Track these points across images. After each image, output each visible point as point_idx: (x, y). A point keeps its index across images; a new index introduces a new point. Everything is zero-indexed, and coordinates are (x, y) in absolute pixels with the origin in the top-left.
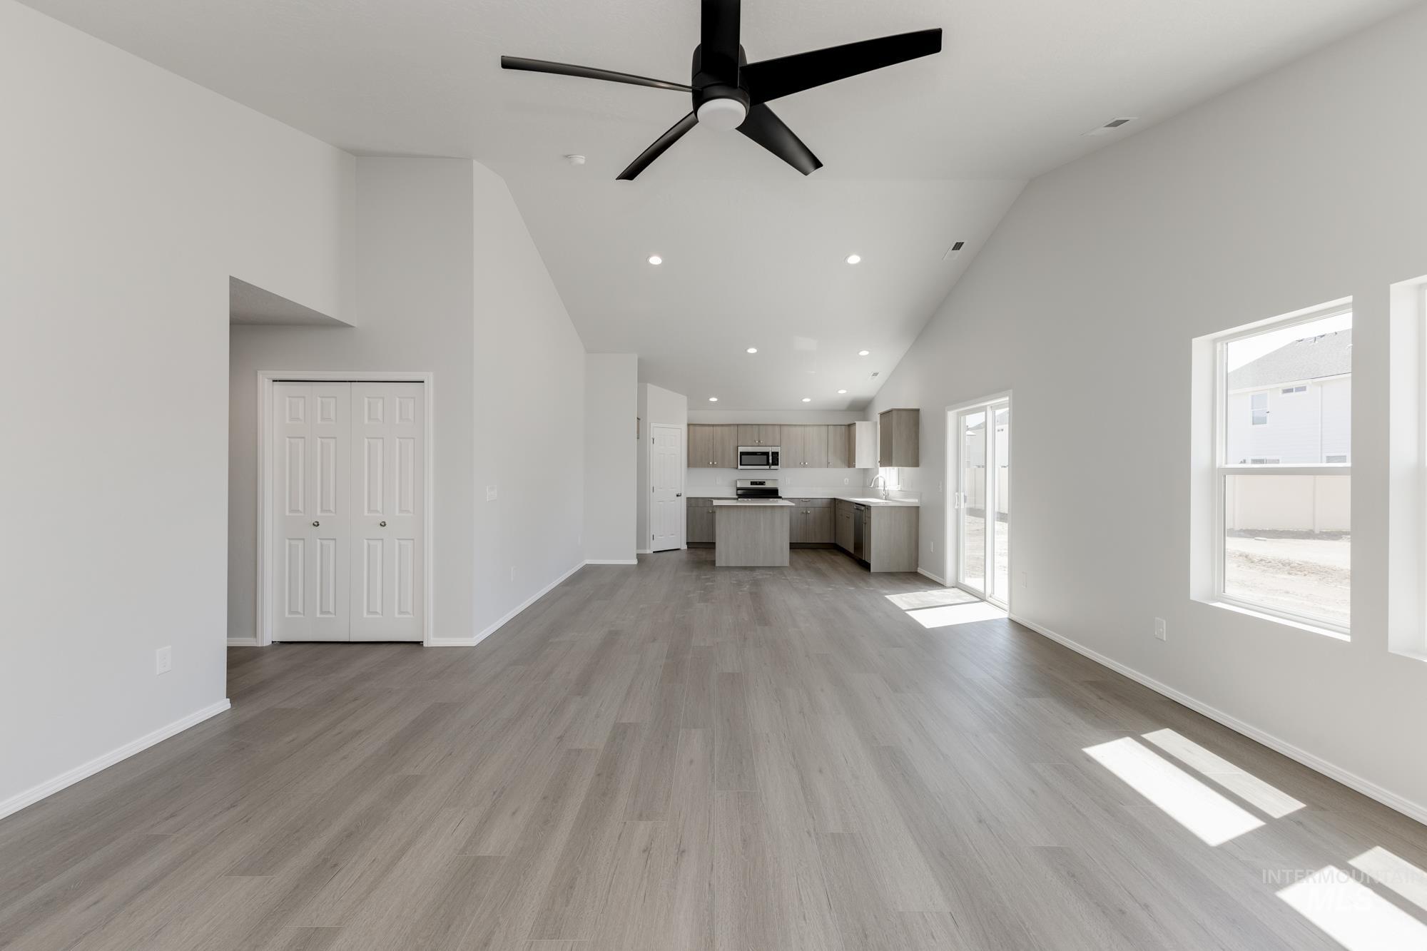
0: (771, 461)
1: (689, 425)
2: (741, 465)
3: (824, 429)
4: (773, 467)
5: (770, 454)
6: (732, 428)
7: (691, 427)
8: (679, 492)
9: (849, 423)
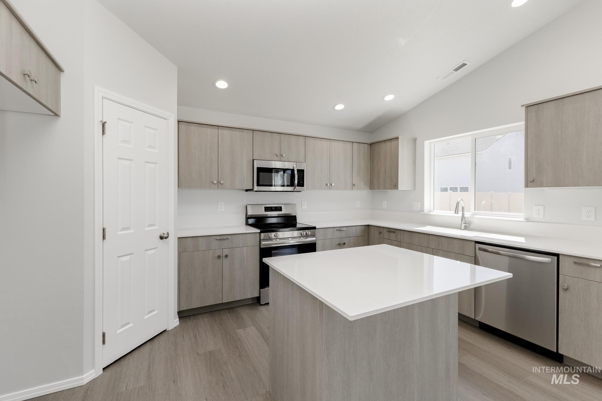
0: (296, 182)
1: (179, 121)
2: (258, 185)
3: (349, 145)
4: (298, 188)
5: (296, 172)
6: (245, 133)
7: (183, 126)
8: (163, 231)
9: (369, 141)
